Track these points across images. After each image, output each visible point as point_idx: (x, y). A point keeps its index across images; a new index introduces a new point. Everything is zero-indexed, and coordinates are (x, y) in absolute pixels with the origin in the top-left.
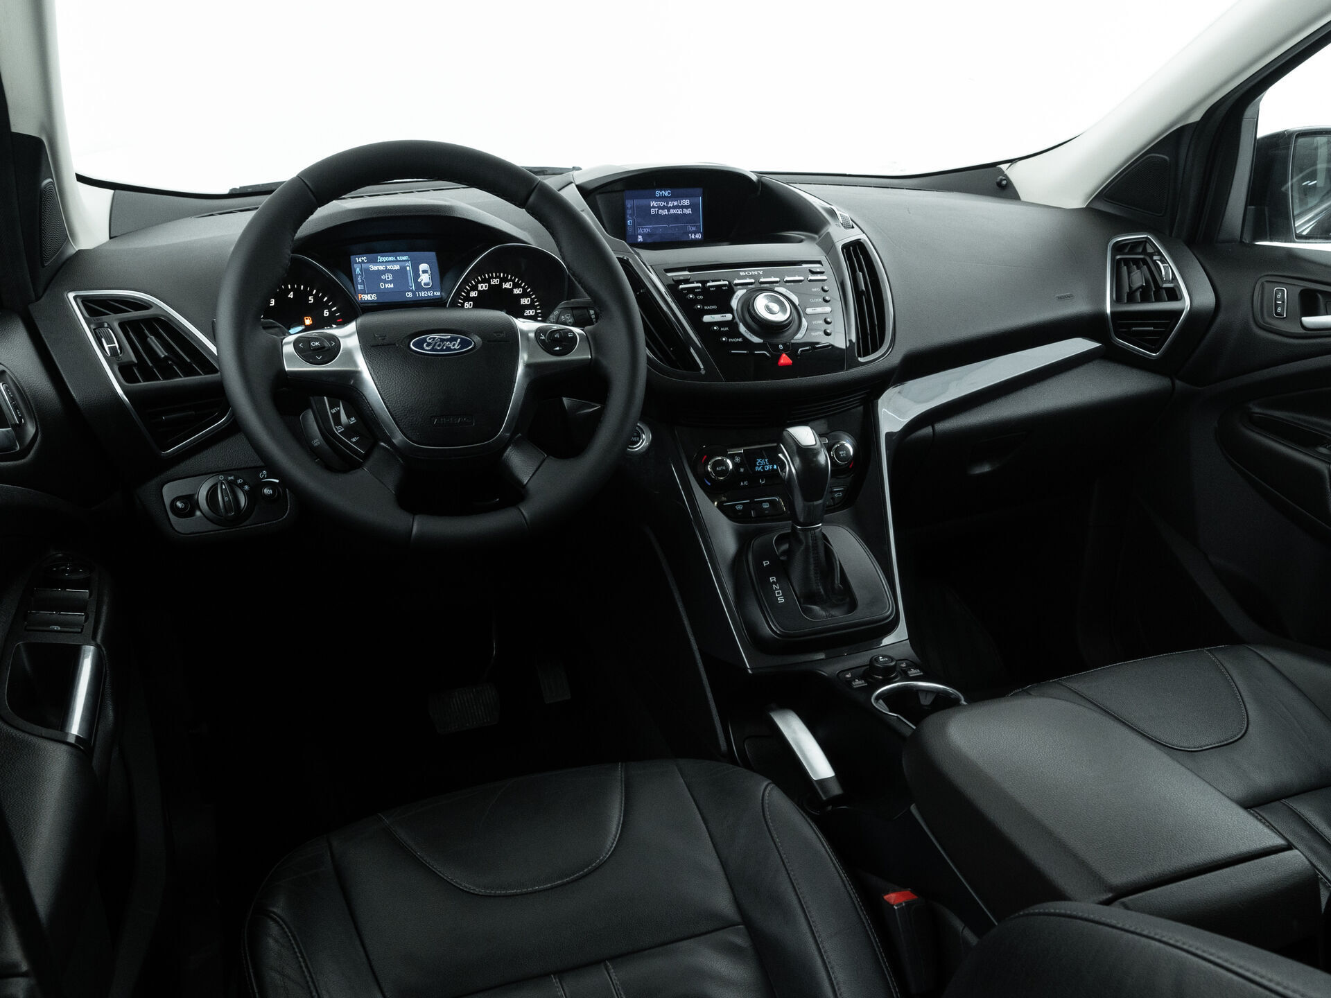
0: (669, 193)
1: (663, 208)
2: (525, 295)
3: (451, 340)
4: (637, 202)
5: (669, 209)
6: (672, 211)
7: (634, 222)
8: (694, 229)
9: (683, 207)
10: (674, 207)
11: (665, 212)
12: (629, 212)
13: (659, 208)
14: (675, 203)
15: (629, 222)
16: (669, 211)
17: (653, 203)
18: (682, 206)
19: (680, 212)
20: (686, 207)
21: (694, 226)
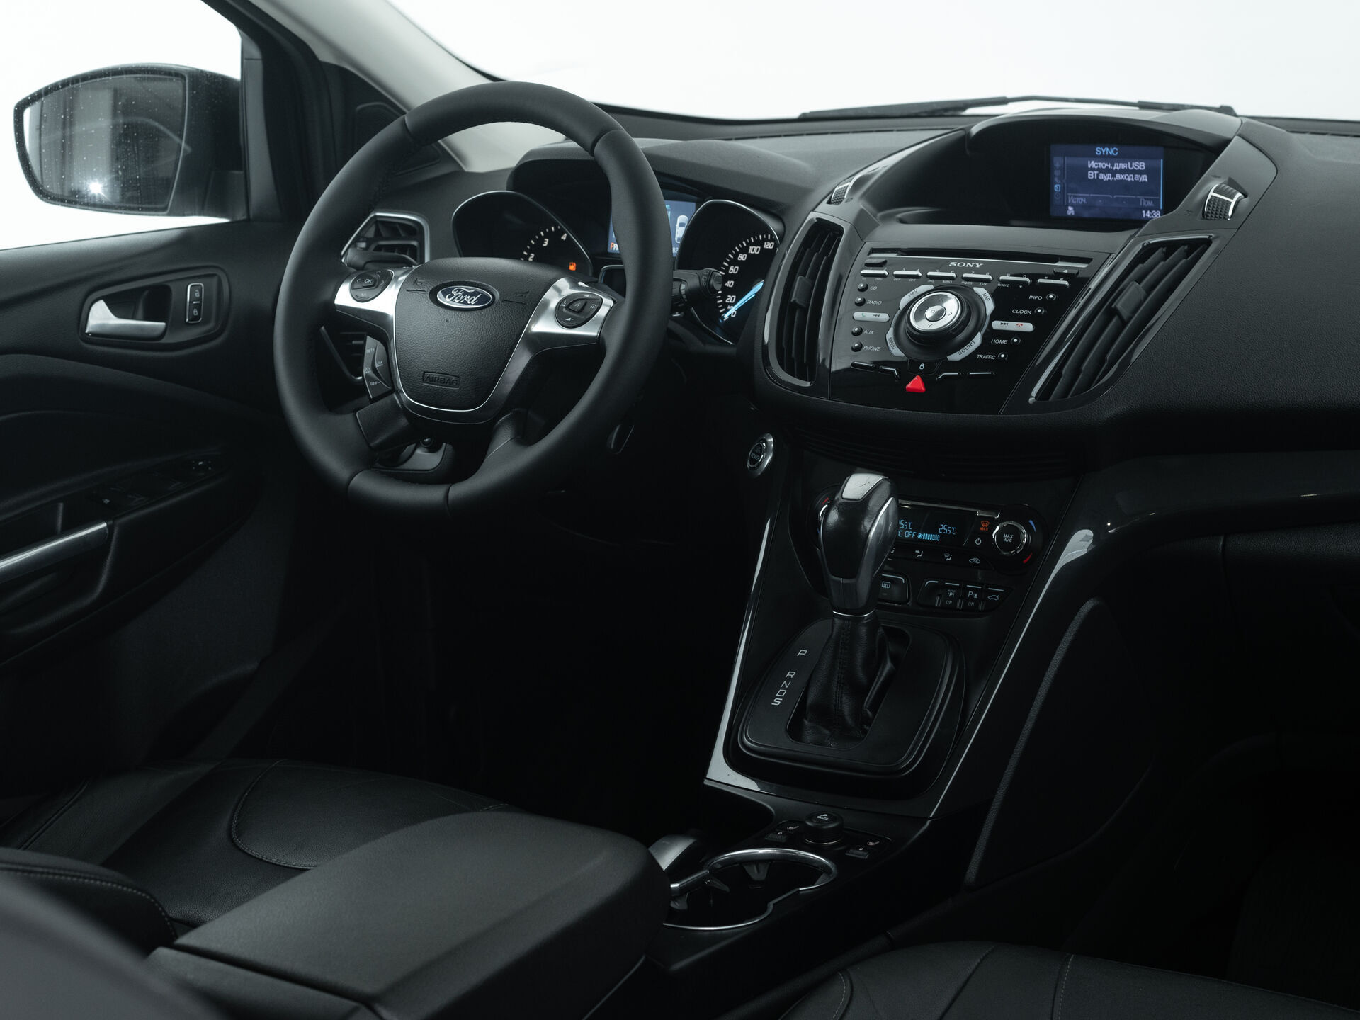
0: (1115, 151)
1: (1106, 171)
3: (471, 295)
4: (1069, 161)
5: (1114, 173)
6: (1119, 177)
7: (1063, 189)
8: (1150, 204)
9: (1134, 172)
10: (1122, 171)
11: (1108, 177)
12: (1057, 173)
13: (1100, 170)
14: (1124, 166)
15: (1057, 187)
16: (1114, 176)
17: (1092, 164)
18: (1134, 170)
19: (1130, 178)
20: (1140, 172)
21: (1150, 200)
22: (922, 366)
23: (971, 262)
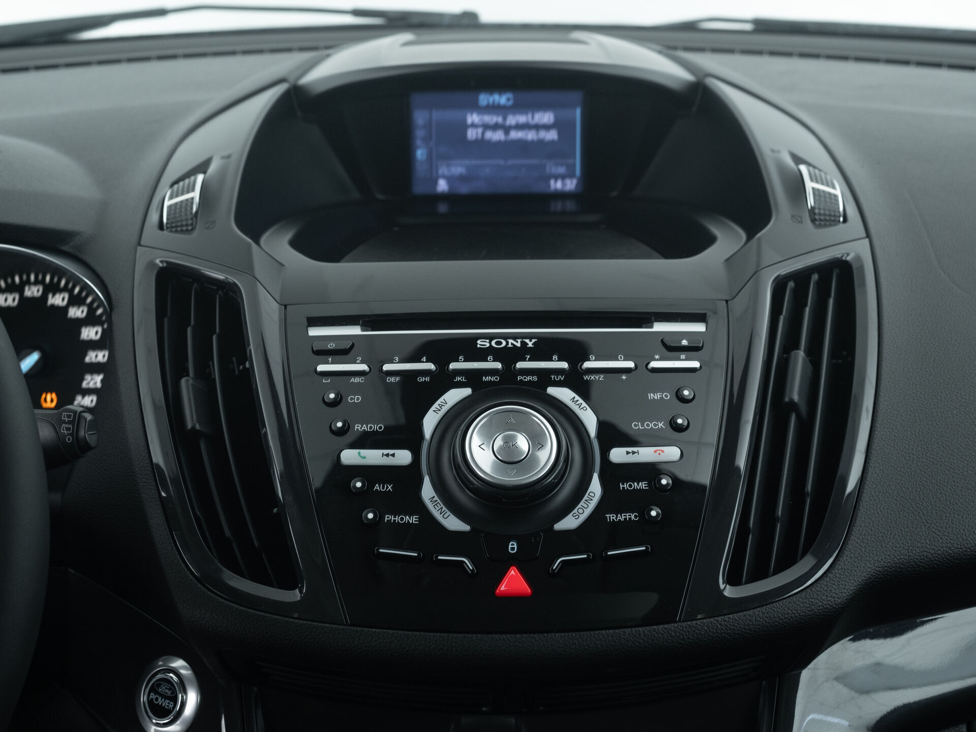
0: (508, 99)
1: (495, 127)
2: (91, 320)
4: (438, 115)
5: (507, 130)
6: (515, 135)
7: (430, 155)
8: (561, 170)
9: (538, 127)
10: (519, 127)
11: (498, 136)
12: (419, 134)
13: (486, 127)
14: (522, 119)
15: (420, 154)
16: (507, 134)
17: (473, 118)
18: (538, 124)
19: (531, 136)
20: (547, 127)
21: (562, 165)
22: (513, 546)
23: (515, 337)
